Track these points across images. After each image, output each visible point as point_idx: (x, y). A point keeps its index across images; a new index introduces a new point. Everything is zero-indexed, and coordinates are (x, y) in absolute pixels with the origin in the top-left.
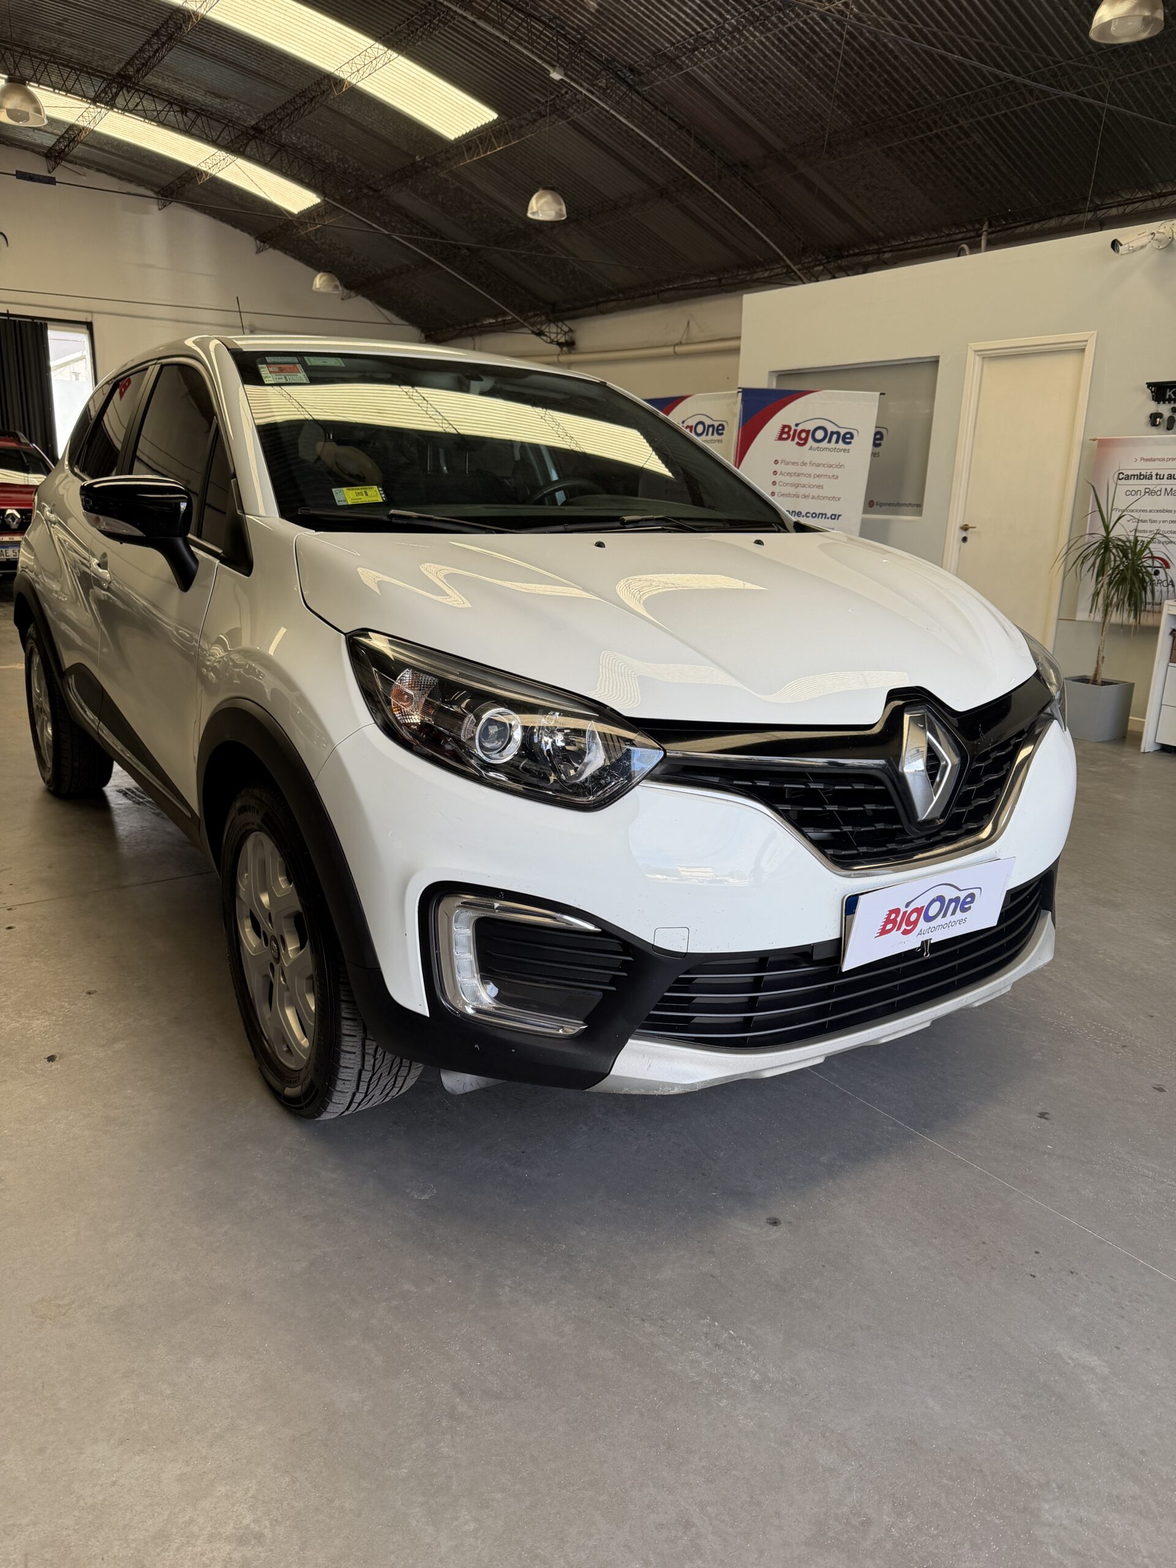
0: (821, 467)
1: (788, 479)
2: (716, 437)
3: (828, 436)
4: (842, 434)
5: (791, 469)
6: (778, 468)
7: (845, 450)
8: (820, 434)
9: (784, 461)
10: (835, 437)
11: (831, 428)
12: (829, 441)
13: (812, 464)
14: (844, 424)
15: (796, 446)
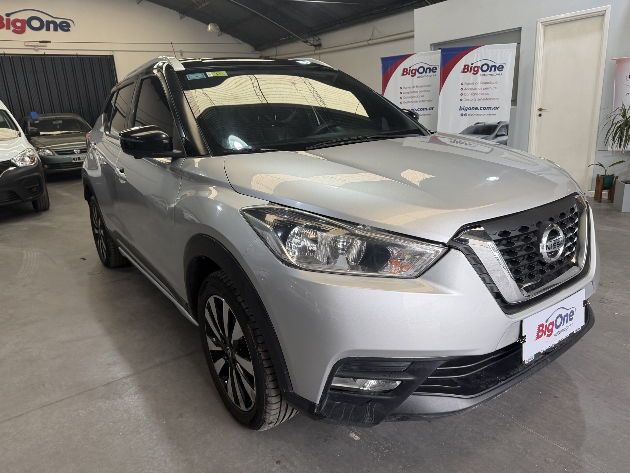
0: (487, 84)
1: (469, 92)
2: (432, 73)
3: (490, 68)
4: (497, 67)
5: (470, 86)
6: (464, 87)
7: (499, 74)
8: (485, 68)
9: (466, 83)
10: (493, 68)
11: (491, 64)
12: (491, 71)
13: (482, 83)
14: (498, 62)
15: (472, 74)
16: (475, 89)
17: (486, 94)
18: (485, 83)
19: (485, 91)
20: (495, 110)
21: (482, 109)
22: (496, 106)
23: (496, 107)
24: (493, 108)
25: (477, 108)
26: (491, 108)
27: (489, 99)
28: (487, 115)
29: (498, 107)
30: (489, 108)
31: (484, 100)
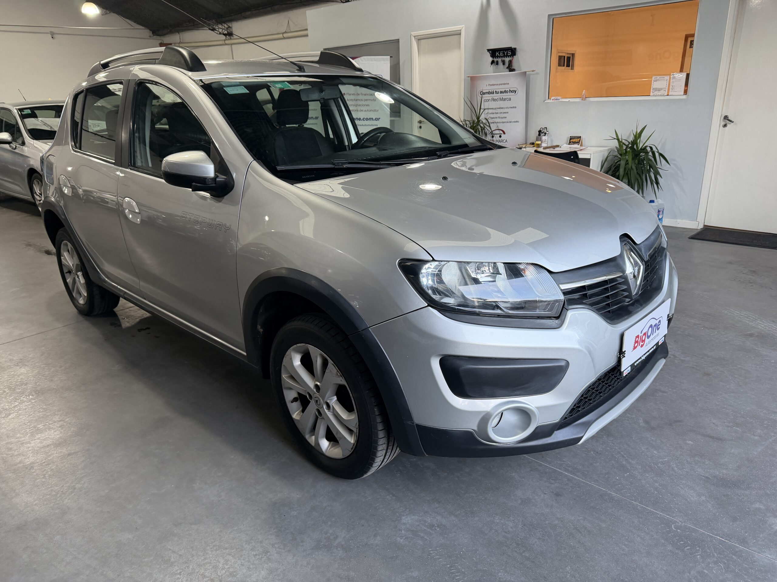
16: (356, 100)
17: (367, 105)
18: (365, 95)
19: (366, 103)
20: (377, 121)
21: (364, 120)
22: (377, 117)
23: (377, 119)
24: (374, 119)
25: (360, 119)
26: (373, 119)
27: (370, 111)
28: (370, 125)
29: (379, 118)
30: (371, 119)
31: (365, 111)
